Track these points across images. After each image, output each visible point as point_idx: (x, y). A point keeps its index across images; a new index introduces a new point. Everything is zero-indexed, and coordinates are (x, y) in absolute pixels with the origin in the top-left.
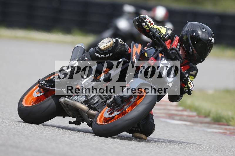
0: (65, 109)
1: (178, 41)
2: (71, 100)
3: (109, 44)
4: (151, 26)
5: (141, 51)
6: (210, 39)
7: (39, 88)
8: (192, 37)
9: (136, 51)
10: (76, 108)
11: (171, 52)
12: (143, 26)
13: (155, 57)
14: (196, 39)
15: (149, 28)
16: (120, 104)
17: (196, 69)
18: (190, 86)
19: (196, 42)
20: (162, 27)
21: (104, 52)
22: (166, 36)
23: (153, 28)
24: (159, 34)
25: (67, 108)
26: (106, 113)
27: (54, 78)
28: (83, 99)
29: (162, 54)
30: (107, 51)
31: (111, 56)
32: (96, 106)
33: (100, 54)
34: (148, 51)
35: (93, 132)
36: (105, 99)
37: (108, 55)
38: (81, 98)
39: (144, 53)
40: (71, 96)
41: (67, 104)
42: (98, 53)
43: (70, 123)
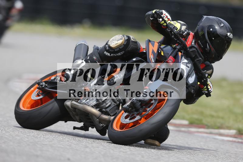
0: (71, 113)
1: (192, 37)
2: (79, 103)
3: (120, 42)
4: (168, 22)
5: (158, 50)
6: (229, 34)
7: (37, 90)
8: (209, 33)
9: (153, 50)
10: (85, 112)
11: (191, 50)
12: (159, 22)
13: (174, 55)
14: (213, 35)
15: (166, 23)
16: (139, 108)
17: (212, 68)
18: (209, 87)
19: (213, 39)
20: (176, 22)
21: (114, 50)
22: (184, 32)
23: (171, 24)
24: (176, 30)
25: (73, 112)
26: (122, 118)
27: (55, 79)
28: (94, 103)
29: (181, 52)
30: (118, 49)
31: (122, 55)
32: (108, 110)
33: (111, 53)
34: (164, 49)
35: (109, 139)
36: (118, 102)
37: (119, 54)
38: (91, 102)
39: (161, 52)
40: (79, 99)
41: (74, 108)
42: (107, 51)
43: (75, 128)
